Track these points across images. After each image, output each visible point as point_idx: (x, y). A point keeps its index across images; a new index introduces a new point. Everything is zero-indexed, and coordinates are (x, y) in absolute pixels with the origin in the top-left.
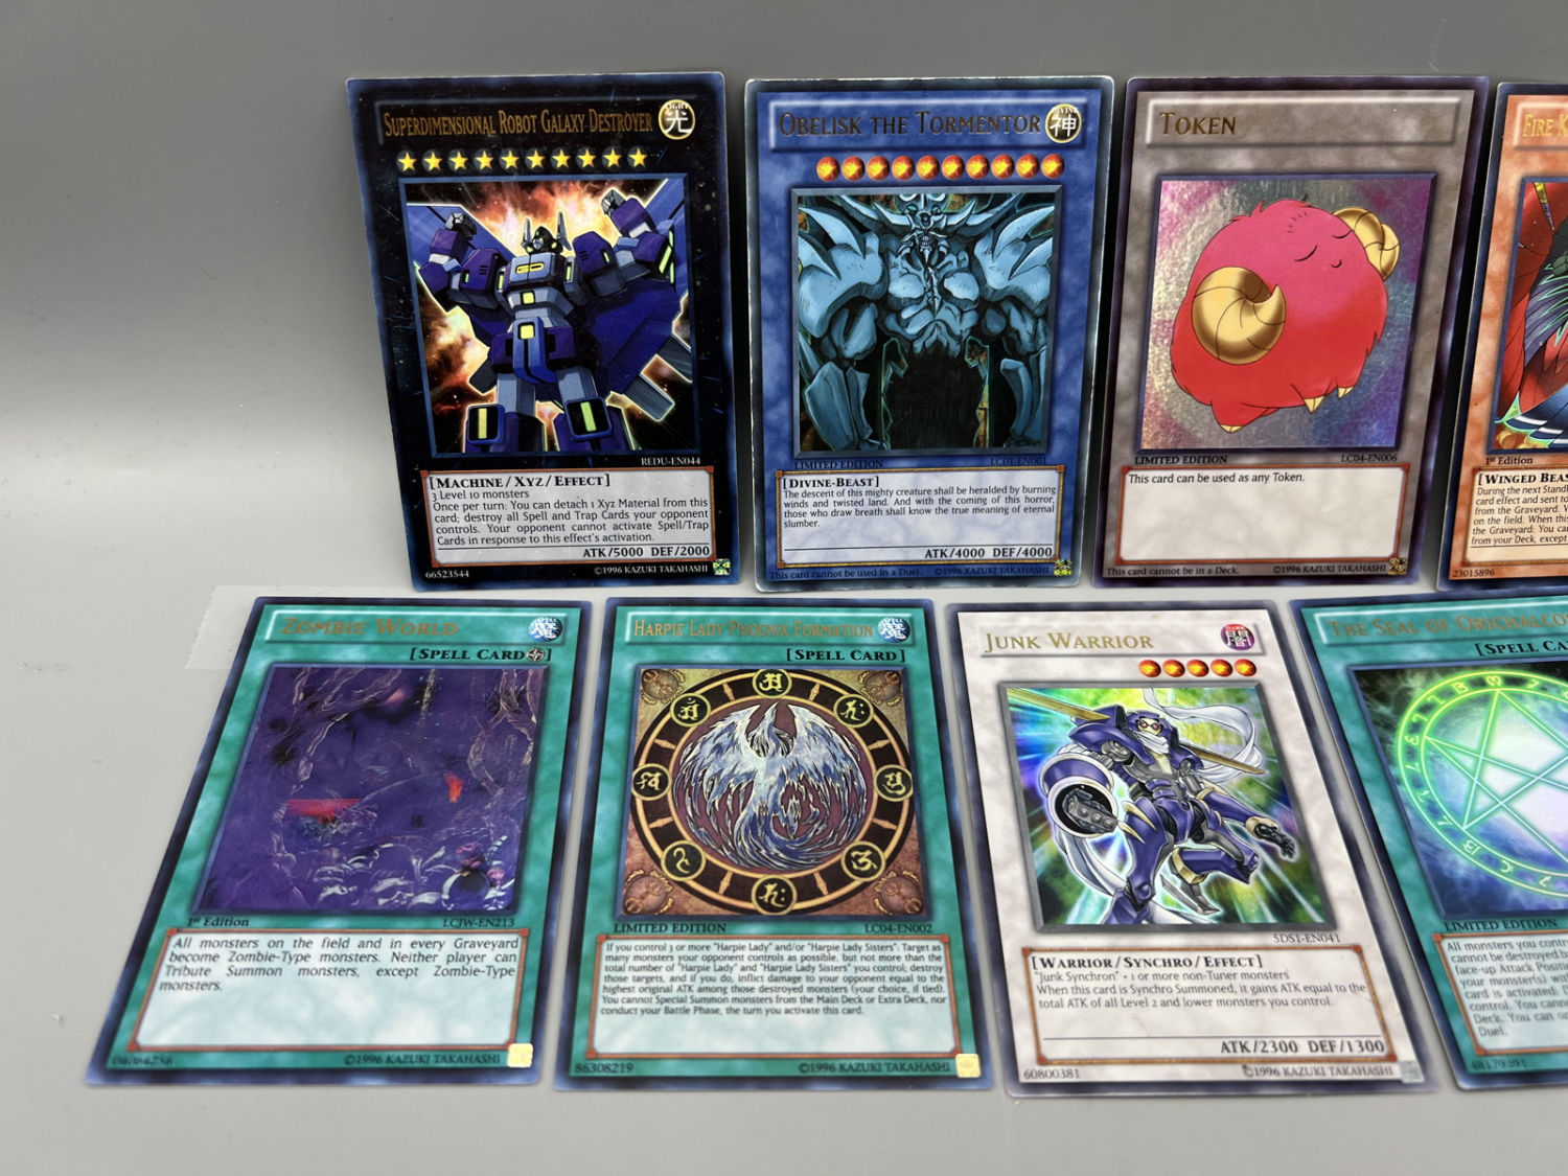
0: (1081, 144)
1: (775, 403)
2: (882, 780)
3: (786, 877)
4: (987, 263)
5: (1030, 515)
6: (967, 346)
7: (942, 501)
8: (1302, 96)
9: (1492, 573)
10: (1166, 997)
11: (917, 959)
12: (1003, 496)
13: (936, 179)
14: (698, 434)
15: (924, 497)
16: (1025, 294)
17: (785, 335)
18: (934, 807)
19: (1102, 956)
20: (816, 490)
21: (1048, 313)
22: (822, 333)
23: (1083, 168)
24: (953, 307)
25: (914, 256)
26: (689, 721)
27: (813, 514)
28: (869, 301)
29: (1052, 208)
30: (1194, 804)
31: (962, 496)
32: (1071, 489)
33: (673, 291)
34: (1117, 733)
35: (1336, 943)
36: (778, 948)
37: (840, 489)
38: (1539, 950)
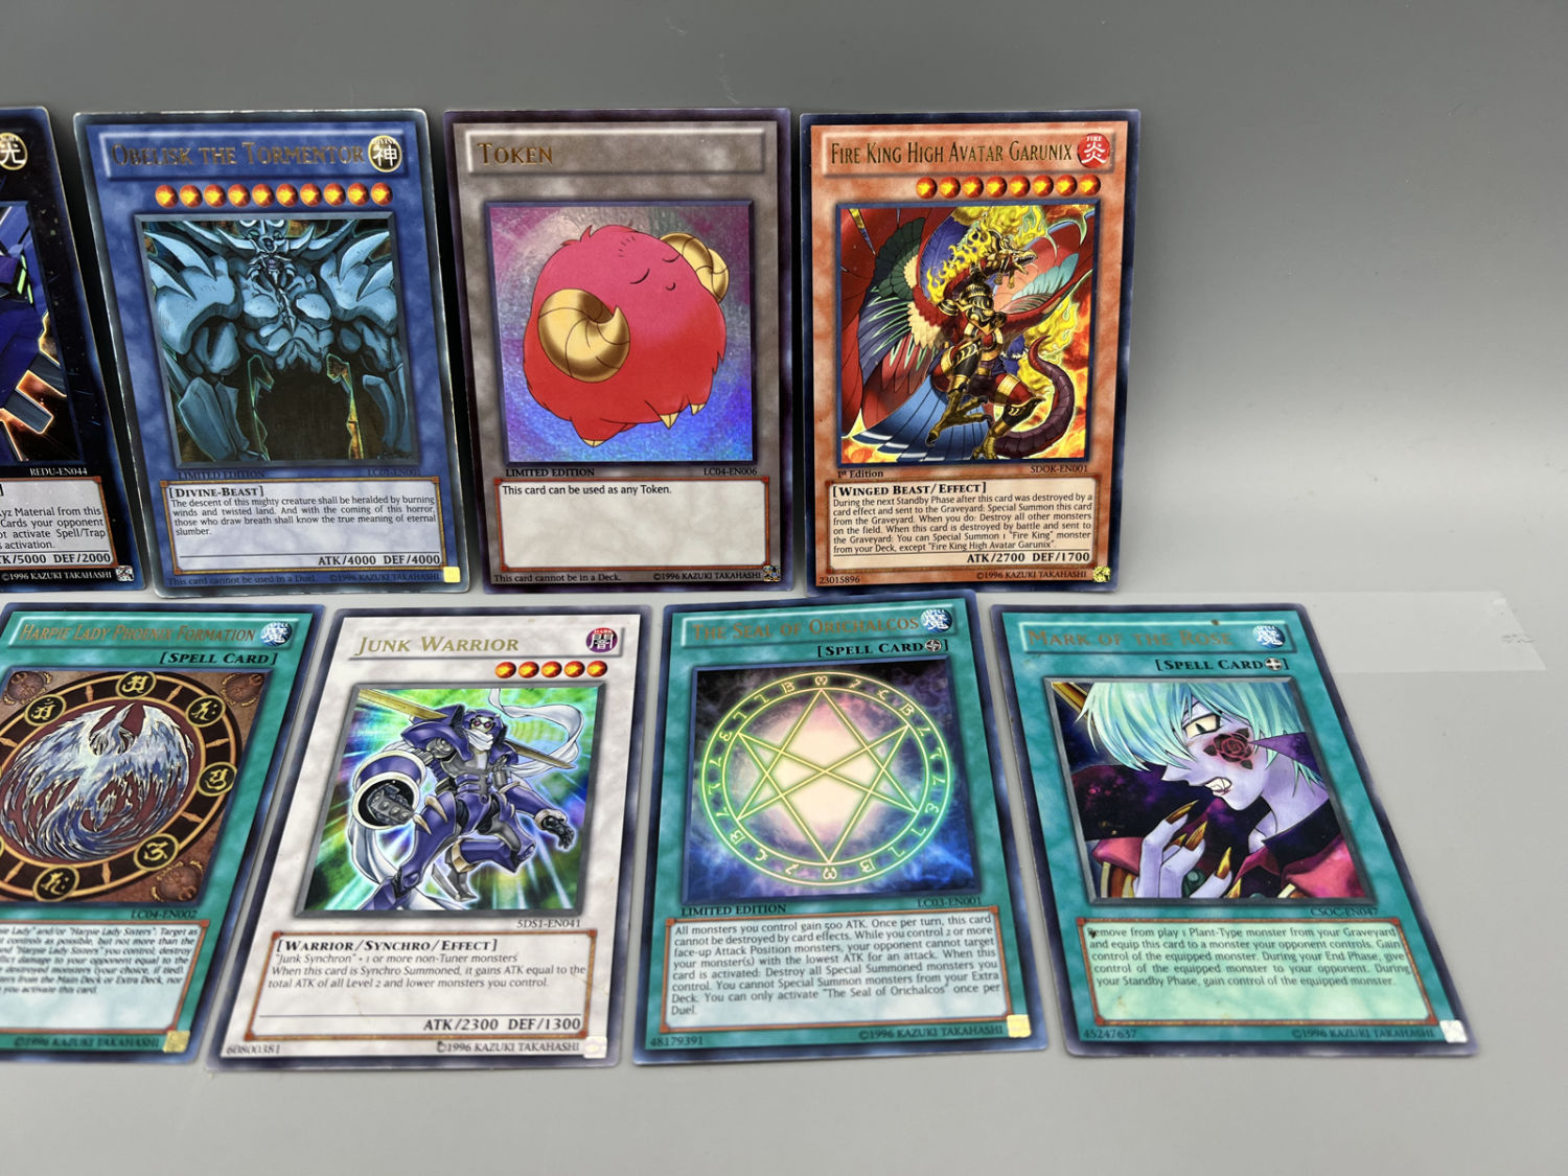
0: (405, 173)
1: (150, 416)
2: (207, 775)
3: (74, 867)
4: (333, 284)
5: (413, 524)
6: (328, 362)
7: (327, 510)
8: (611, 127)
9: (857, 579)
10: (390, 978)
11: (170, 942)
12: (385, 506)
13: (272, 206)
14: (80, 445)
15: (309, 506)
16: (375, 314)
17: (150, 350)
18: (246, 802)
19: (345, 940)
20: (203, 499)
21: (399, 331)
22: (186, 351)
23: (410, 195)
24: (309, 326)
25: (263, 278)
26: (40, 721)
27: (203, 522)
28: (228, 320)
29: (387, 234)
30: (494, 797)
31: (345, 505)
32: (448, 499)
33: (33, 311)
34: (449, 732)
35: (575, 928)
36: (39, 932)
37: (227, 498)
38: (760, 934)
